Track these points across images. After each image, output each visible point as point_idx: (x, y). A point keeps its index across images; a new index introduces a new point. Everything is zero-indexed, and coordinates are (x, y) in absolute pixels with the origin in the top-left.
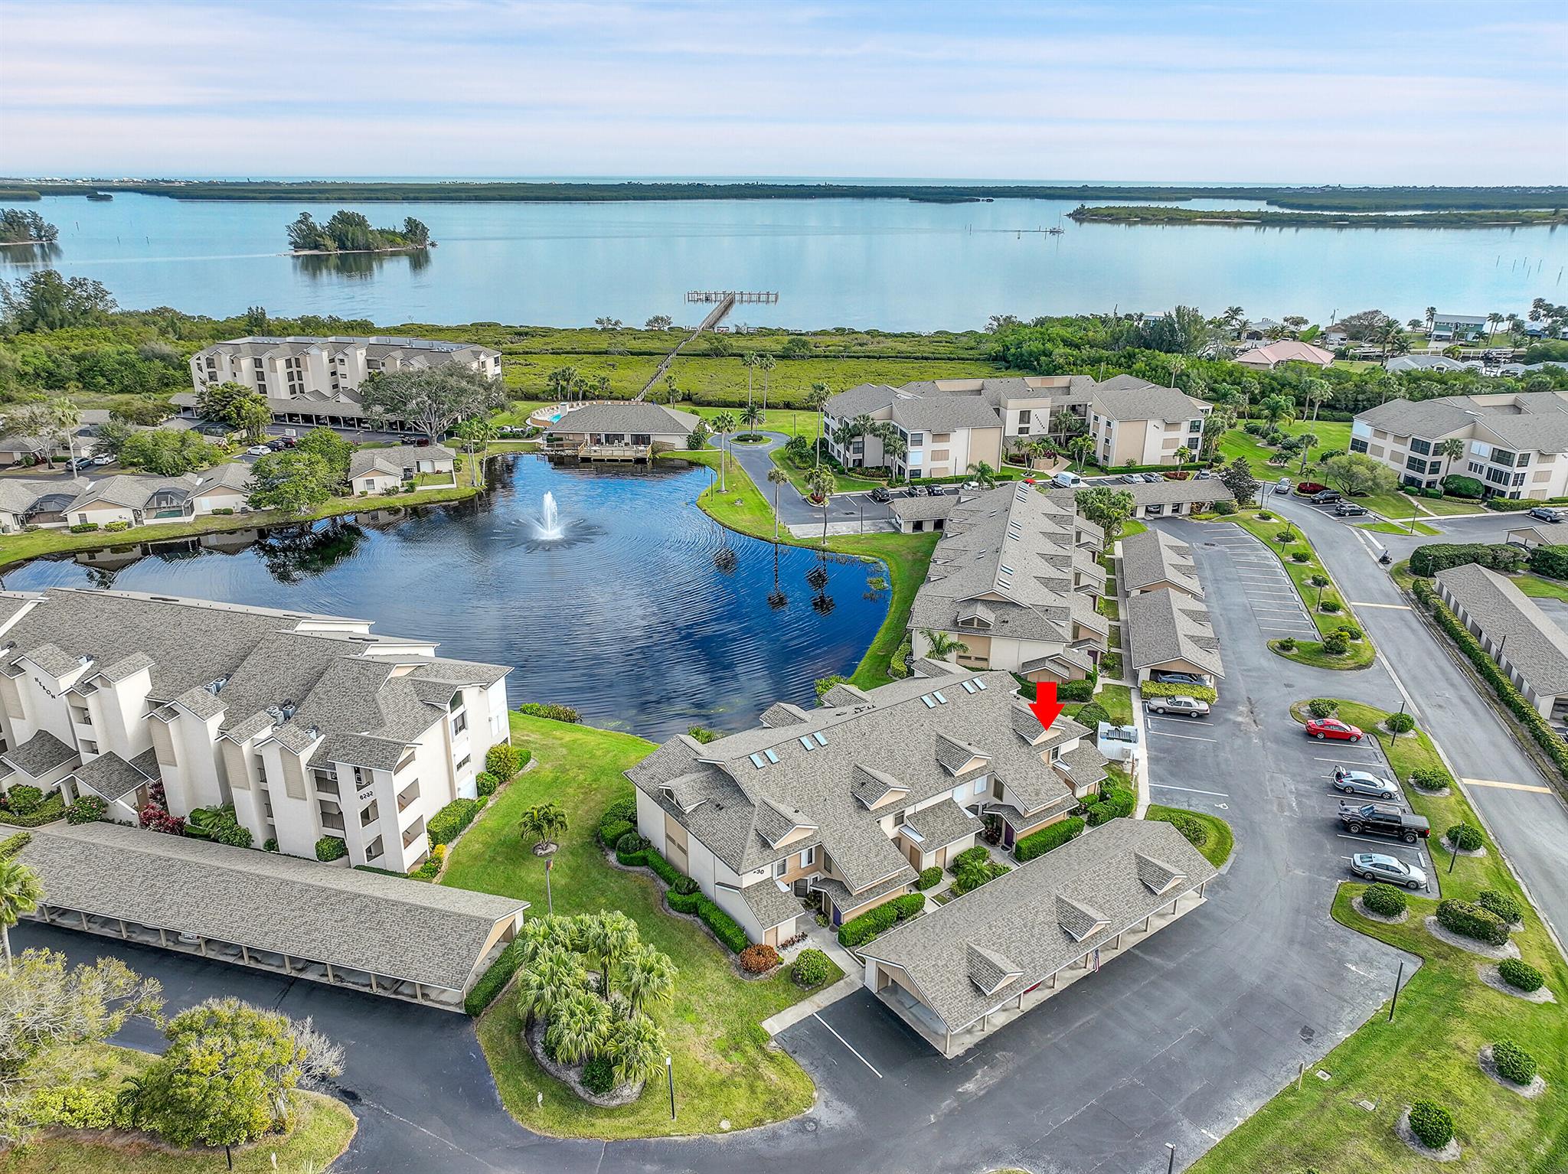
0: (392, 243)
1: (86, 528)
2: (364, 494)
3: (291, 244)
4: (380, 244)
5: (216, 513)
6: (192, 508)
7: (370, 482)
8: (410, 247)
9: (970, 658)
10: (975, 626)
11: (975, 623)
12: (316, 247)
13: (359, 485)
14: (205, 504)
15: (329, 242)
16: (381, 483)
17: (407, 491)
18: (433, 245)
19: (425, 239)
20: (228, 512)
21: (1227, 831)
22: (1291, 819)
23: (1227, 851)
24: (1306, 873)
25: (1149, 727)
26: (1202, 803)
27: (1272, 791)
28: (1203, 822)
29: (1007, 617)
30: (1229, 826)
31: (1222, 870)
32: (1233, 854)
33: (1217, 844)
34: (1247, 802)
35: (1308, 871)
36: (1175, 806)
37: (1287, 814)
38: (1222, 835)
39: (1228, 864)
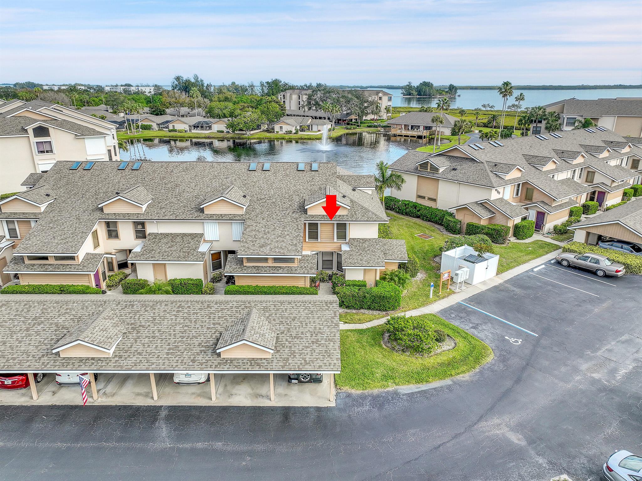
0: (441, 94)
1: (173, 131)
2: (277, 132)
3: (402, 93)
4: (435, 94)
5: (218, 131)
6: (210, 128)
7: (281, 127)
8: (448, 95)
9: (424, 198)
10: (429, 170)
11: (429, 168)
12: (410, 95)
13: (277, 128)
14: (215, 128)
15: (414, 93)
16: (286, 128)
17: (295, 133)
19: (455, 94)
20: (222, 132)
21: (477, 360)
22: (594, 382)
23: (444, 375)
24: (523, 443)
25: (535, 270)
26: (492, 330)
27: (610, 351)
28: (462, 344)
29: (458, 167)
30: (490, 358)
31: (406, 389)
32: (448, 381)
33: (441, 365)
34: (555, 349)
35: (531, 442)
36: (456, 323)
37: (596, 376)
38: (464, 360)
39: (424, 387)
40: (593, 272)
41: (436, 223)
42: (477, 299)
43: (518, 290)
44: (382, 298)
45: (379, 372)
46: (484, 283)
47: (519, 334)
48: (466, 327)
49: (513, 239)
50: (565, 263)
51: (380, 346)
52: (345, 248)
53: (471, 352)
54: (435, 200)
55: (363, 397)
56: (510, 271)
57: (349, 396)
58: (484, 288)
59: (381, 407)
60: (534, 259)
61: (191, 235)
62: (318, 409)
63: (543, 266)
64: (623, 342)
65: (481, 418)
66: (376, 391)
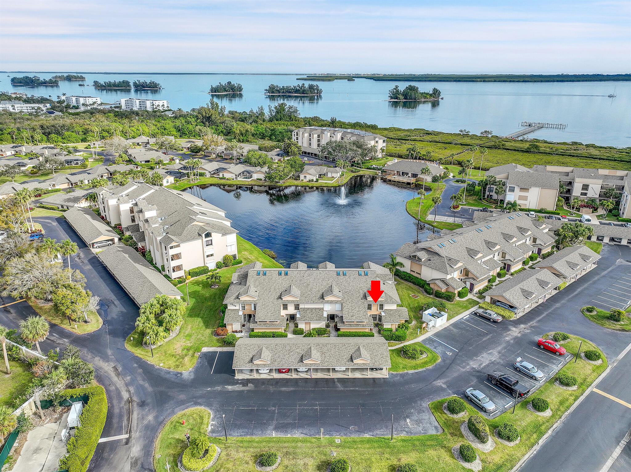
0: (425, 97)
1: (223, 178)
2: (302, 180)
3: (389, 97)
4: (420, 98)
5: (258, 179)
6: (251, 177)
7: (305, 177)
8: (432, 99)
9: (414, 272)
10: (417, 259)
12: (397, 98)
13: (302, 177)
14: (255, 176)
15: (401, 97)
16: (309, 177)
17: (316, 182)
18: (442, 99)
19: (439, 97)
20: (261, 180)
21: (435, 361)
22: (473, 368)
23: (423, 367)
24: (446, 387)
25: (464, 318)
26: (442, 349)
27: (482, 357)
28: (430, 355)
29: (432, 259)
30: (439, 360)
31: (411, 371)
32: (424, 369)
33: (422, 363)
34: (463, 356)
35: (448, 387)
36: (428, 346)
37: (474, 366)
38: (430, 362)
39: (416, 371)
40: (489, 320)
41: (420, 287)
42: (437, 335)
43: (455, 330)
44: (399, 337)
45: (401, 366)
46: (441, 326)
47: (451, 350)
48: (432, 348)
49: (457, 298)
50: (478, 314)
51: (401, 356)
52: (383, 314)
53: (433, 358)
54: (420, 274)
55: (397, 374)
56: (453, 319)
57: (392, 374)
58: (441, 329)
59: (403, 378)
60: (465, 311)
61: (318, 308)
62: (383, 378)
63: (468, 316)
64: (488, 354)
65: (434, 381)
66: (401, 372)
